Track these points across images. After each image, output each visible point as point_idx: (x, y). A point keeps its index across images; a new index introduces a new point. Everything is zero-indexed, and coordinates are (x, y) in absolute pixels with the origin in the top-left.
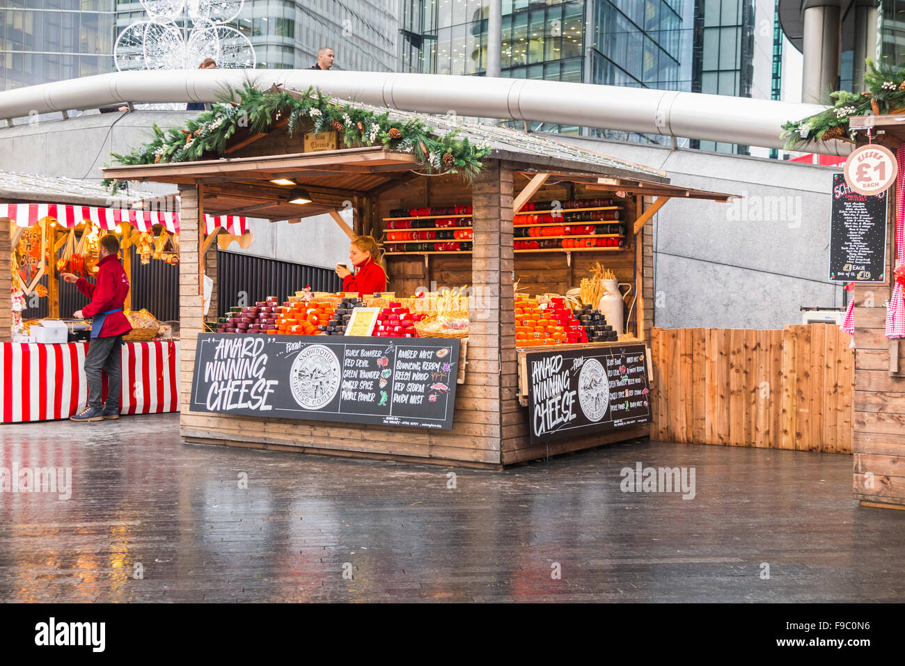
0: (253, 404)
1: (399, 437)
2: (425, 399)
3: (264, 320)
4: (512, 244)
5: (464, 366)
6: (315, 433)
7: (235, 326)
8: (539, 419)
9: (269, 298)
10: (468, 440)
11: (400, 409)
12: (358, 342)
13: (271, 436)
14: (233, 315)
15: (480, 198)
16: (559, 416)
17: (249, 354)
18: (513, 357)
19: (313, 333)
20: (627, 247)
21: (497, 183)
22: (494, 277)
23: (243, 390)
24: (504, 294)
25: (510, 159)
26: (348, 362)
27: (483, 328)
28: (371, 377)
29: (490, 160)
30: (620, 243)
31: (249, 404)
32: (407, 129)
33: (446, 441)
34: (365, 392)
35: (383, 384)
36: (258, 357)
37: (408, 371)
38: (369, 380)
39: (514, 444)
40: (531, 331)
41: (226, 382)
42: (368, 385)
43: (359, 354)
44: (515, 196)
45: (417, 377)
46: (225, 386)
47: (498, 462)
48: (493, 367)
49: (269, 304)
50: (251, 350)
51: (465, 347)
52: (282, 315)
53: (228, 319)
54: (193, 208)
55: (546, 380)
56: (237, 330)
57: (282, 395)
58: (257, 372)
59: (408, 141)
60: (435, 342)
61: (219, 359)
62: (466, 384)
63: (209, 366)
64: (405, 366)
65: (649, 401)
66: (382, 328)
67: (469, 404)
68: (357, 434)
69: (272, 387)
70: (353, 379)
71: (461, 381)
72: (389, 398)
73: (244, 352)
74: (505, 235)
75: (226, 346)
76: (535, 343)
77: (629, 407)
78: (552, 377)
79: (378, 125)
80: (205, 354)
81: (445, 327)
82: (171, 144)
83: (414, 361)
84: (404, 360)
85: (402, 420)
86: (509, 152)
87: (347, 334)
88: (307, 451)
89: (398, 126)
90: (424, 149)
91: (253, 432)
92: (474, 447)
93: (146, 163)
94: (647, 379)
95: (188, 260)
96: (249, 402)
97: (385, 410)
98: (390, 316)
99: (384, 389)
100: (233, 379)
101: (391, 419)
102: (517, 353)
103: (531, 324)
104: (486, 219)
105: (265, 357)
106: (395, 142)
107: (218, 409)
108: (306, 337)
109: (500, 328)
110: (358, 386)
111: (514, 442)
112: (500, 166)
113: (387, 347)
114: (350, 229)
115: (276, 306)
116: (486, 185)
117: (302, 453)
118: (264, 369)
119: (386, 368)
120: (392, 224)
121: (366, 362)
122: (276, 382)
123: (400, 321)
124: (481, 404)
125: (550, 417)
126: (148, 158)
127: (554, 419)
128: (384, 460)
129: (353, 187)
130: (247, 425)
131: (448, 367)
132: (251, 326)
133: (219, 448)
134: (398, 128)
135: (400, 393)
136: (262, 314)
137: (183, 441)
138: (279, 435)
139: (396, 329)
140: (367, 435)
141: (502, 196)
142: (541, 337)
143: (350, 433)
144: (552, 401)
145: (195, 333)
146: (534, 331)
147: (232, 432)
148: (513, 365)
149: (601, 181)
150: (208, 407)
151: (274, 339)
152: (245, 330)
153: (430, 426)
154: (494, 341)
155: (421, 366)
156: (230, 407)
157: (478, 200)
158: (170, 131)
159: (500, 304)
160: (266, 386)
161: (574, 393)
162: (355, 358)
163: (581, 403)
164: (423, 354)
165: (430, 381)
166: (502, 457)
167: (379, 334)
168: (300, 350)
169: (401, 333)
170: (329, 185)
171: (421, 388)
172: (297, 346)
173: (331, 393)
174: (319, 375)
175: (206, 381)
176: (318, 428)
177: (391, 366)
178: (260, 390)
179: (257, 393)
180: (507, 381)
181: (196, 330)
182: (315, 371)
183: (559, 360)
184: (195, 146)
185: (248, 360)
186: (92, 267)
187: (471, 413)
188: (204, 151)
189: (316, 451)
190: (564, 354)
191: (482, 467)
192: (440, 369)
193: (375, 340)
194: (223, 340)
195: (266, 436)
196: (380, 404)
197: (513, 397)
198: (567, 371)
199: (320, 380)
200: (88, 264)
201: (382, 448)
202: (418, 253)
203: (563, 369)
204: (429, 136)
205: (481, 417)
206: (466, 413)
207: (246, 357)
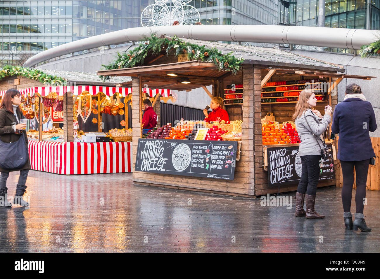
0: (158, 168)
1: (215, 183)
2: (223, 167)
3: (165, 133)
4: (260, 100)
5: (239, 153)
6: (183, 181)
7: (154, 136)
8: (273, 177)
9: (168, 124)
10: (242, 185)
11: (214, 171)
12: (199, 143)
13: (166, 182)
14: (154, 131)
15: (246, 80)
16: (284, 175)
17: (157, 147)
18: (261, 149)
19: (183, 139)
20: (326, 100)
21: (252, 74)
22: (252, 115)
23: (155, 163)
24: (256, 122)
25: (257, 64)
26: (194, 151)
27: (247, 137)
28: (203, 157)
29: (243, 65)
30: (323, 99)
31: (156, 168)
32: (211, 52)
33: (233, 185)
34: (201, 164)
35: (207, 161)
36: (160, 148)
37: (217, 155)
38: (202, 159)
39: (261, 187)
40: (273, 138)
41: (148, 159)
42: (201, 161)
43: (198, 147)
44: (262, 80)
45: (220, 157)
46: (148, 161)
47: (254, 194)
48: (251, 154)
49: (168, 126)
50: (158, 146)
51: (240, 145)
52: (171, 131)
53: (151, 133)
54: (137, 87)
55: (277, 159)
56: (154, 137)
57: (169, 165)
58: (160, 155)
59: (211, 57)
60: (228, 142)
61: (146, 150)
62: (240, 160)
63: (142, 152)
64: (216, 153)
65: (334, 169)
66: (209, 136)
67: (242, 169)
68: (199, 181)
69: (165, 161)
70: (196, 158)
71: (238, 160)
72: (209, 166)
73: (155, 146)
74: (256, 96)
75: (149, 144)
76: (274, 143)
77: (322, 172)
78: (280, 158)
79: (199, 51)
80: (141, 147)
81: (234, 136)
82: (124, 61)
83: (220, 151)
84: (216, 150)
85: (214, 176)
86: (257, 61)
87: (195, 139)
88: (180, 188)
89: (207, 51)
90: (217, 61)
91: (160, 180)
92: (244, 188)
93: (115, 69)
94: (333, 159)
95: (135, 108)
96: (157, 167)
97: (208, 172)
98: (212, 132)
99: (208, 163)
100: (151, 158)
101: (210, 175)
102: (263, 148)
103: (273, 135)
104: (248, 90)
105: (163, 148)
106: (206, 58)
107: (145, 170)
108: (179, 140)
109: (254, 137)
110: (198, 161)
111: (262, 186)
112: (254, 67)
113: (209, 145)
114: (211, 94)
115: (170, 127)
116: (248, 75)
117: (178, 189)
118: (162, 153)
119: (209, 153)
120: (228, 91)
121: (201, 151)
122: (167, 159)
123: (216, 134)
124: (246, 169)
125: (279, 176)
126: (116, 67)
127: (281, 176)
128: (209, 193)
129: (212, 76)
130: (157, 177)
131: (232, 153)
132: (160, 135)
133: (147, 187)
134: (208, 52)
135: (214, 164)
136: (164, 131)
137: (134, 183)
138: (169, 181)
139: (214, 137)
140: (202, 182)
141: (255, 80)
142: (277, 141)
143: (196, 181)
144: (280, 168)
145: (137, 138)
146: (275, 138)
147: (151, 180)
148: (261, 152)
149: (297, 72)
150: (142, 170)
151: (166, 141)
152: (158, 137)
153: (225, 178)
154: (252, 142)
155: (222, 153)
156: (150, 169)
157: (245, 82)
158: (123, 55)
159: (254, 126)
160: (163, 161)
161: (292, 165)
162: (197, 149)
163: (296, 170)
164: (223, 148)
165: (225, 160)
166: (255, 192)
167: (208, 139)
168: (176, 146)
169: (216, 139)
170: (200, 75)
171: (222, 162)
172: (175, 144)
173: (188, 164)
174: (183, 156)
175: (141, 158)
176: (184, 179)
177: (210, 153)
178: (161, 163)
179: (160, 164)
180: (258, 160)
181: (137, 137)
182: (181, 154)
183: (284, 151)
184: (133, 61)
185: (157, 150)
186: (113, 111)
187: (242, 173)
188: (136, 63)
189: (183, 189)
190: (287, 148)
191: (247, 196)
192: (229, 154)
193: (206, 142)
194: (147, 141)
195: (164, 182)
196: (206, 169)
197: (261, 167)
198: (289, 156)
199: (183, 158)
200: (112, 110)
201: (208, 188)
202: (238, 104)
203: (287, 155)
204: (220, 55)
205: (247, 175)
206: (240, 173)
207: (156, 148)
